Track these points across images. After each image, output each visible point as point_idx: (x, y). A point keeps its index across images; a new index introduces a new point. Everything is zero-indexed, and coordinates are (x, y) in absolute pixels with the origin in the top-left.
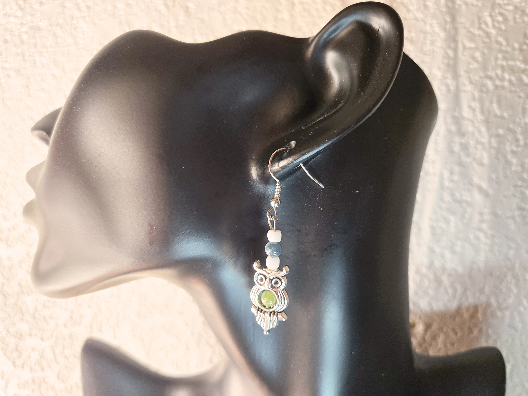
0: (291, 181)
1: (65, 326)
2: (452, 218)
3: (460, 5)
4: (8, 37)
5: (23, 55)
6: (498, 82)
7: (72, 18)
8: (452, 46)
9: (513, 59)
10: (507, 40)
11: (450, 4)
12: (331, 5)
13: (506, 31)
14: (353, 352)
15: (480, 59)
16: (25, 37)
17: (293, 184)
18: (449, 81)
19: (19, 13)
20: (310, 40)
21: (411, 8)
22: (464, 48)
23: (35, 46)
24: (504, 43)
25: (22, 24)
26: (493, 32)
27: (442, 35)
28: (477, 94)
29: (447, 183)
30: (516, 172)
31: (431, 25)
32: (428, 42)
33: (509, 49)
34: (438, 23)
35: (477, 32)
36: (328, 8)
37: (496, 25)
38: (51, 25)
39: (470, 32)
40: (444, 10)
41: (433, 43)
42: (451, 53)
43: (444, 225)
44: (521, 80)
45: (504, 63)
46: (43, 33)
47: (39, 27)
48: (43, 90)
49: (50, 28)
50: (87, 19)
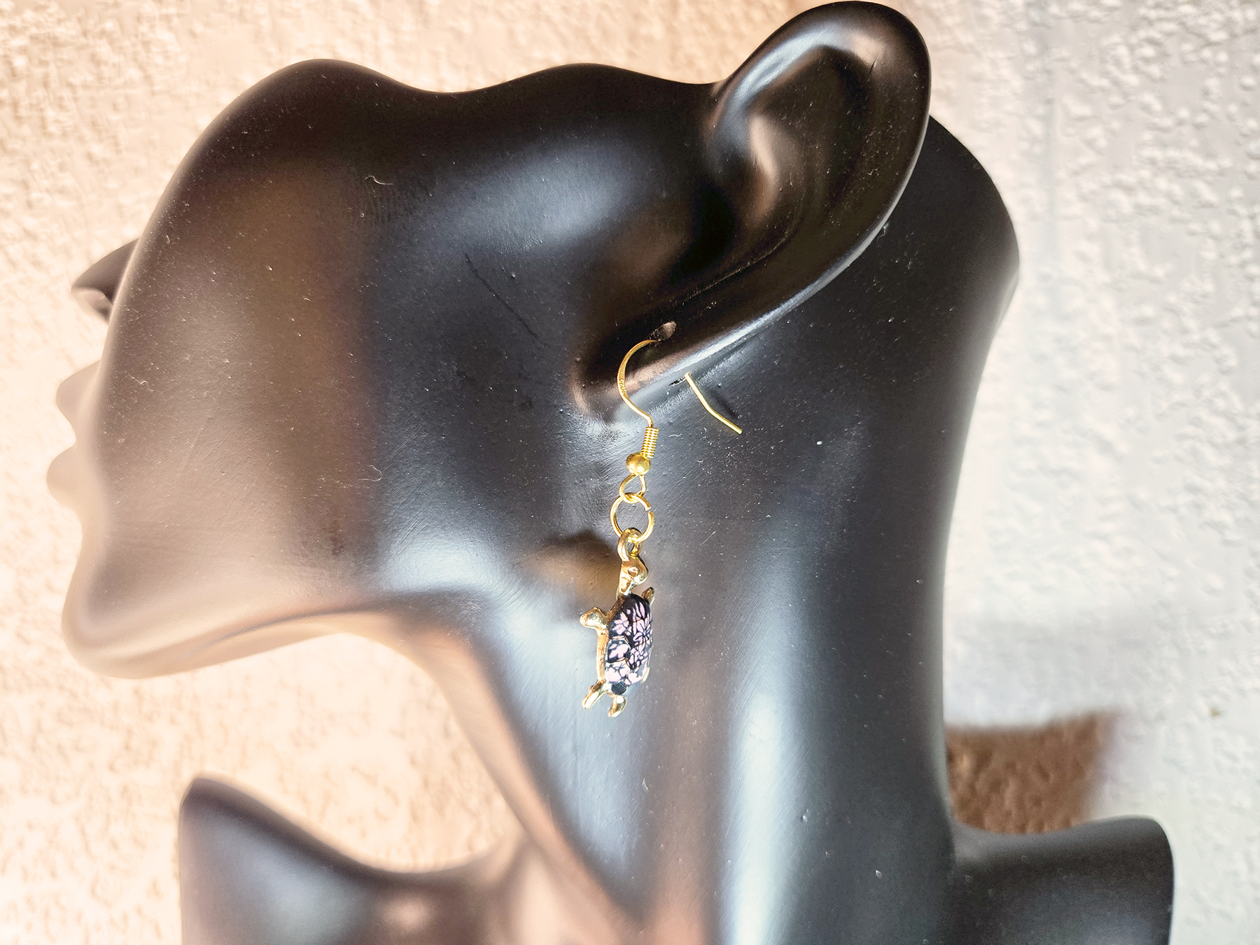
0: (668, 415)
1: (112, 768)
2: (1037, 509)
3: (1057, 18)
5: (15, 105)
6: (1144, 199)
8: (1041, 110)
9: (1178, 145)
10: (1163, 99)
11: (1035, 15)
12: (764, 7)
13: (1162, 80)
14: (804, 817)
15: (1102, 143)
16: (20, 62)
17: (671, 424)
20: (716, 89)
21: (948, 21)
22: (1068, 117)
23: (46, 85)
24: (1157, 106)
25: (13, 30)
26: (1132, 80)
28: (1094, 224)
29: (1025, 429)
30: (1183, 404)
31: (994, 63)
32: (985, 101)
33: (1168, 122)
34: (1010, 58)
35: (1096, 81)
36: (757, 15)
37: (1140, 64)
38: (85, 34)
39: (1082, 81)
40: (1022, 26)
41: (996, 103)
42: (1037, 128)
44: (1194, 194)
45: (1158, 154)
46: (66, 54)
47: (55, 38)
48: (62, 191)
49: (83, 40)
50: (176, 21)
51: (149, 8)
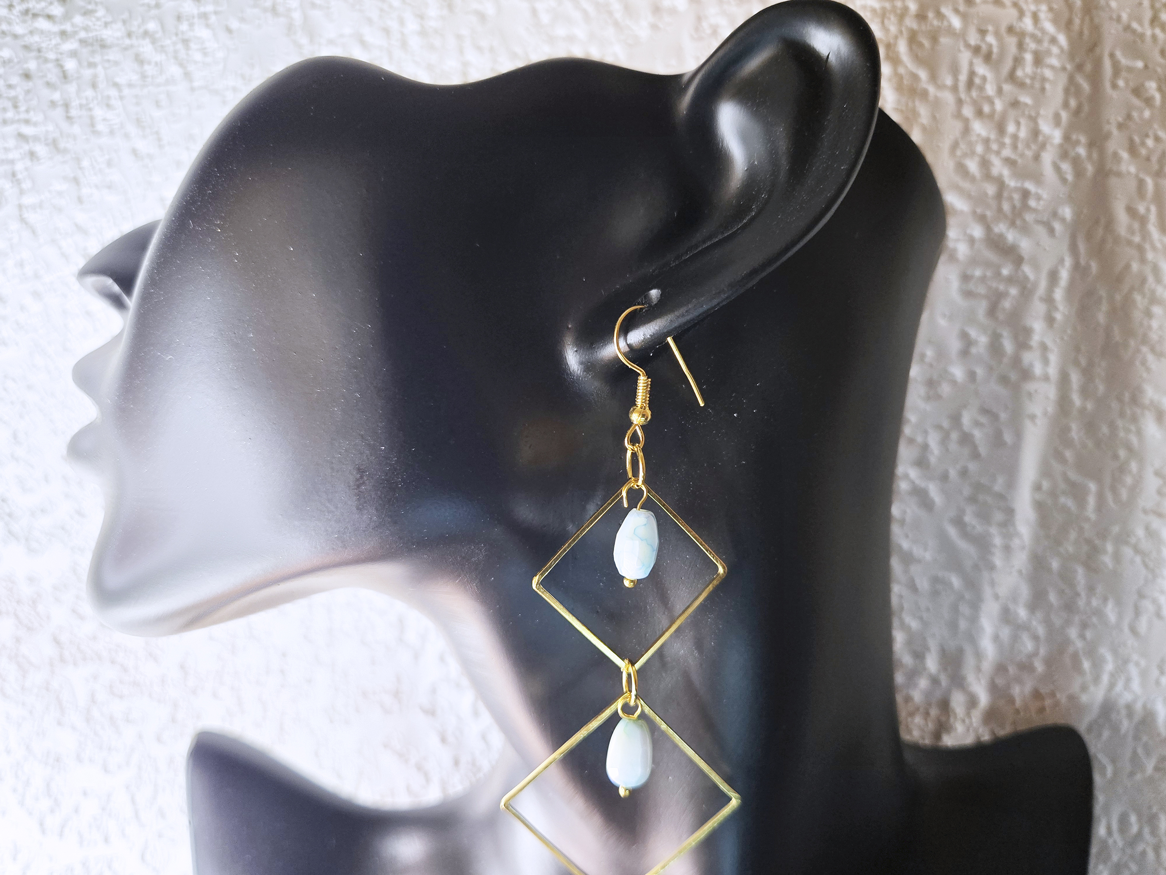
2: (1093, 487)
4: (32, 65)
5: (67, 106)
7: (179, 18)
8: (1088, 67)
15: (1157, 97)
16: (70, 65)
18: (1082, 151)
19: (57, 10)
20: (685, 79)
22: (1117, 70)
23: (94, 86)
25: (64, 34)
27: (1062, 39)
28: (1148, 182)
29: (1076, 399)
32: (1028, 57)
34: (1053, 12)
35: (1148, 31)
38: (129, 35)
39: (1132, 31)
41: (1038, 60)
42: (1085, 84)
43: (1070, 503)
46: (113, 55)
47: (102, 40)
48: (110, 187)
49: (127, 42)
50: (213, 19)
51: (189, 8)
